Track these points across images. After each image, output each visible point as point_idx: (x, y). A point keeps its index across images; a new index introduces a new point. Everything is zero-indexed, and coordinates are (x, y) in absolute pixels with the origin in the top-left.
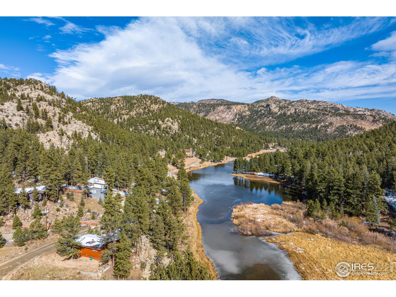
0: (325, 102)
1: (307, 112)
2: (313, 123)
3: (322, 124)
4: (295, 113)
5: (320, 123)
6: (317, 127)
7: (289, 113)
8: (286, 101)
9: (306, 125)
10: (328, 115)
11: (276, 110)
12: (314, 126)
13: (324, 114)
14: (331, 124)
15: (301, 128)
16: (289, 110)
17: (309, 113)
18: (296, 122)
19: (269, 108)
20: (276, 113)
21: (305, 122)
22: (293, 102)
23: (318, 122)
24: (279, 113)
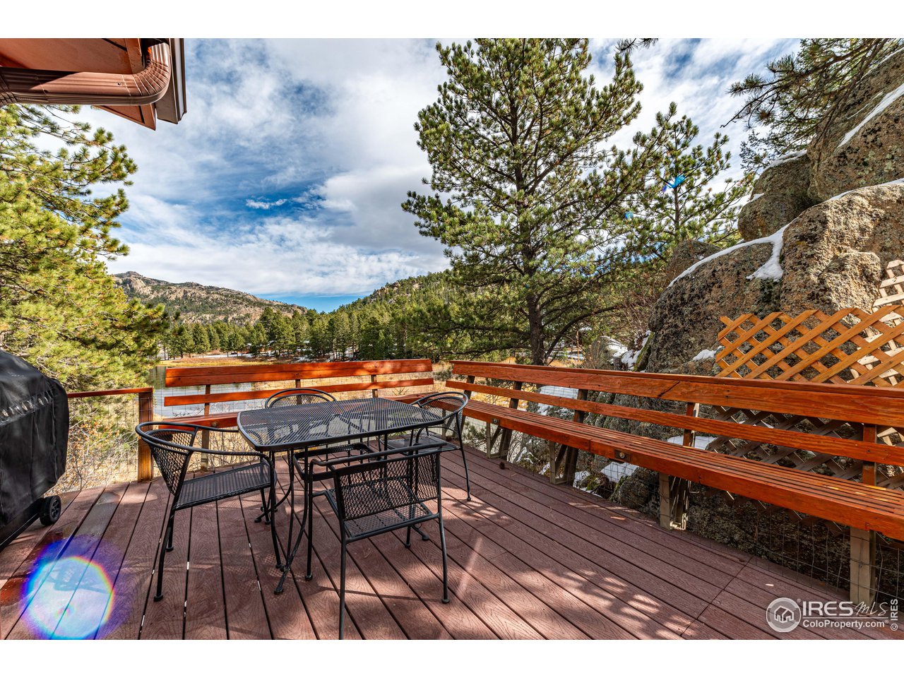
0: (228, 290)
1: (208, 298)
2: (220, 314)
3: (235, 315)
4: (185, 297)
5: (231, 313)
6: (226, 320)
7: (173, 297)
8: (159, 282)
9: (208, 316)
10: (241, 303)
11: (147, 290)
12: (221, 318)
13: (235, 302)
14: (248, 315)
15: (199, 321)
16: (172, 293)
17: (210, 300)
18: (187, 312)
19: (130, 286)
20: (147, 296)
21: (204, 311)
22: (174, 285)
23: (227, 313)
24: (152, 297)
